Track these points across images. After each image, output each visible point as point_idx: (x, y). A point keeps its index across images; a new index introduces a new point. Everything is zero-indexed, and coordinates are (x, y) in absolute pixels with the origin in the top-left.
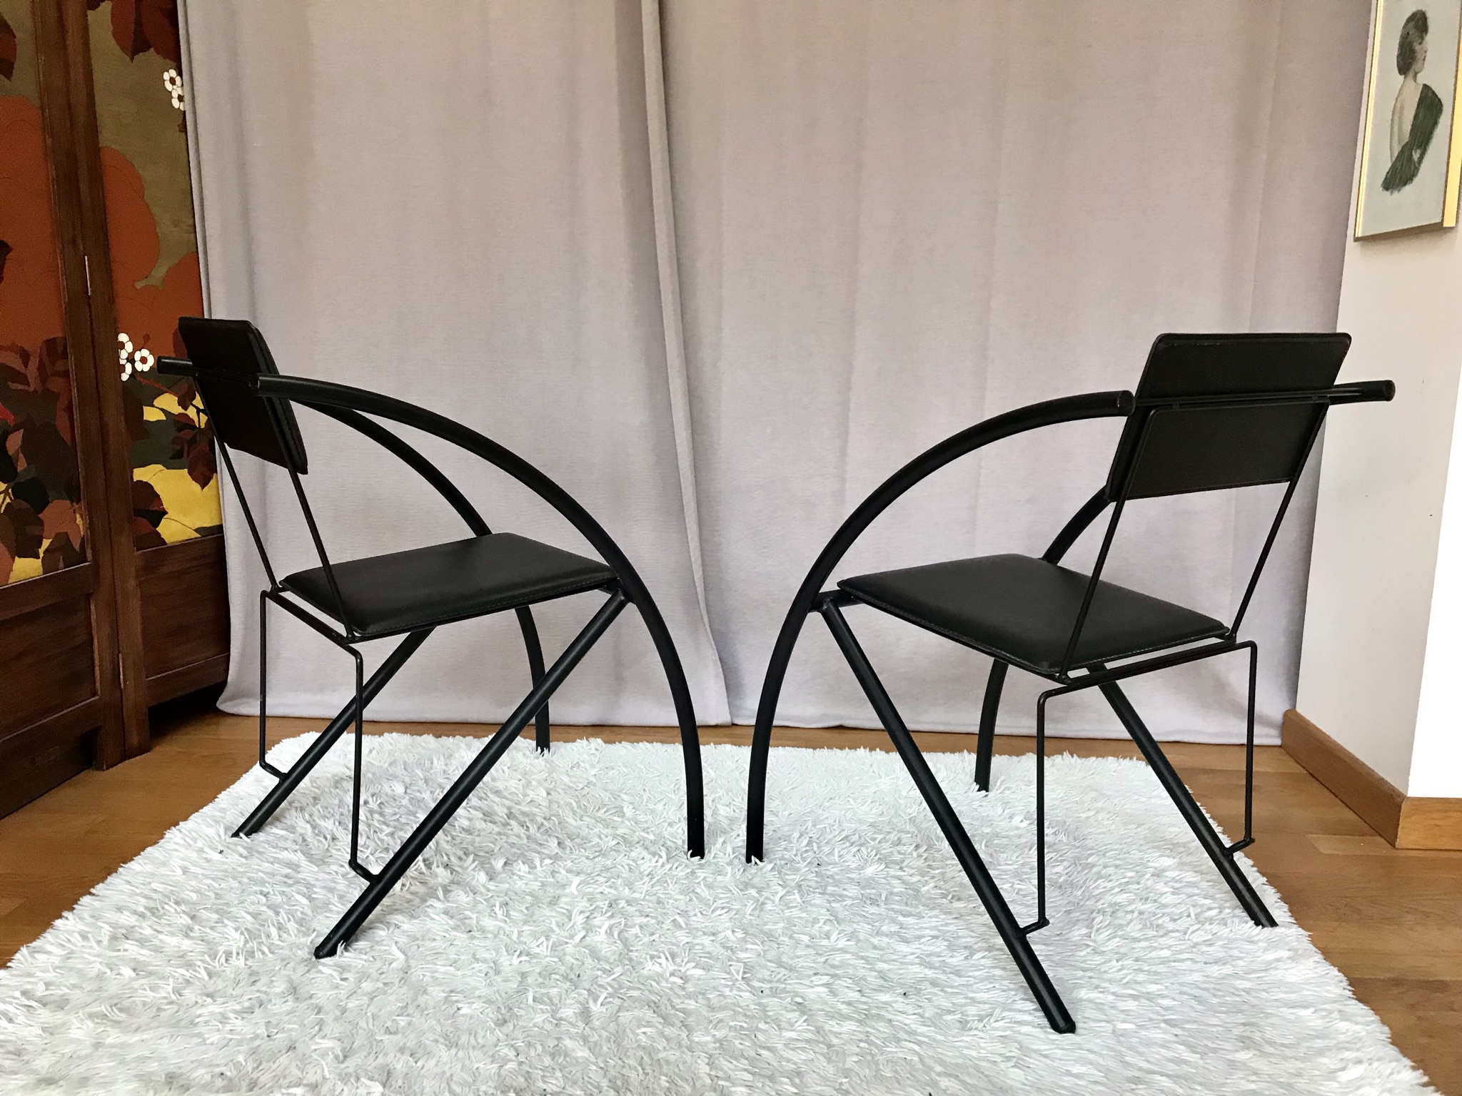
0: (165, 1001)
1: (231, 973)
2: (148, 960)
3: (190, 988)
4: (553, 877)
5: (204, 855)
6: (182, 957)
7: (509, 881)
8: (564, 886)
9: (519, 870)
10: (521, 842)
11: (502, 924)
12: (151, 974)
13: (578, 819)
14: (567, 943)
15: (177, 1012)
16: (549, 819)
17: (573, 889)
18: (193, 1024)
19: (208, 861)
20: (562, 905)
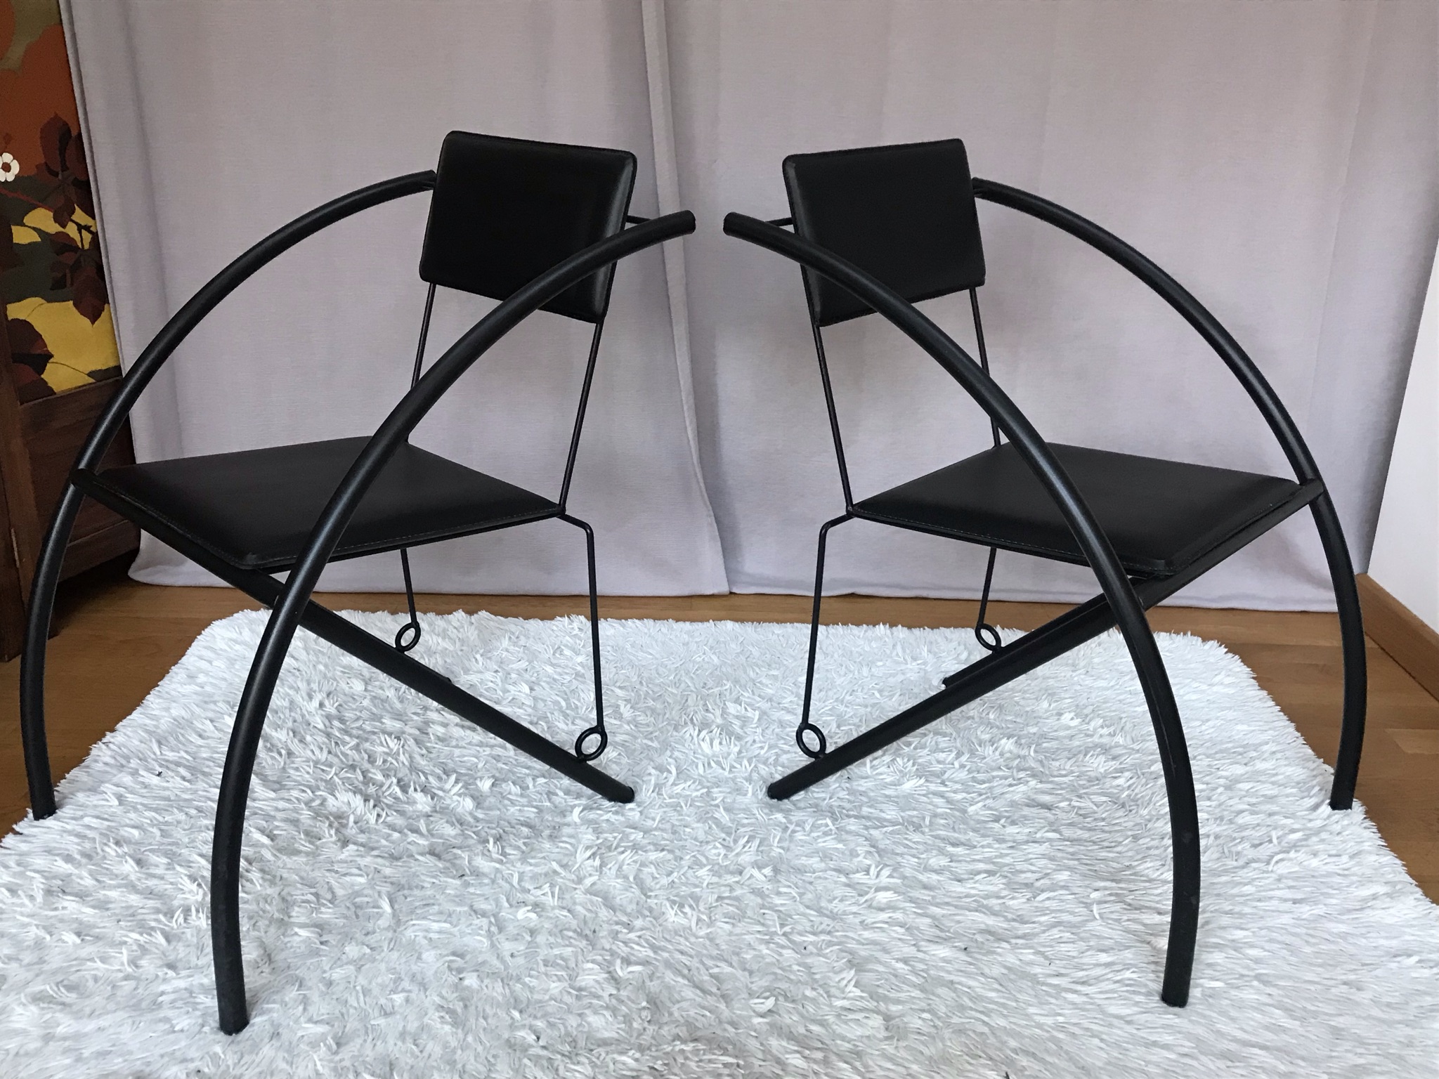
0: (121, 975)
1: (192, 936)
2: (92, 920)
3: (148, 957)
4: (550, 800)
5: (141, 779)
6: (133, 915)
7: (500, 806)
8: (563, 814)
9: (510, 793)
11: (498, 866)
12: (98, 938)
14: (575, 889)
15: (136, 988)
17: (575, 816)
18: (156, 1004)
19: (146, 786)
20: (564, 839)
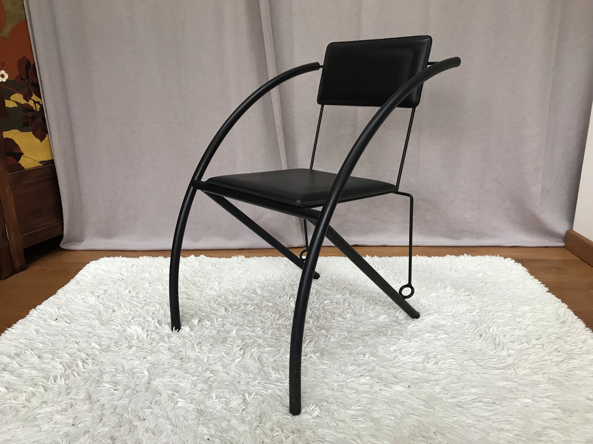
0: (22, 406)
1: (57, 388)
2: (14, 382)
3: (35, 398)
4: (223, 327)
5: (48, 323)
6: (32, 379)
7: (201, 330)
8: (229, 332)
9: (206, 325)
10: (207, 309)
11: (198, 354)
12: (15, 390)
13: (234, 296)
14: (231, 364)
15: (27, 412)
16: (220, 297)
17: (234, 333)
18: (35, 419)
19: (50, 325)
20: (229, 343)
